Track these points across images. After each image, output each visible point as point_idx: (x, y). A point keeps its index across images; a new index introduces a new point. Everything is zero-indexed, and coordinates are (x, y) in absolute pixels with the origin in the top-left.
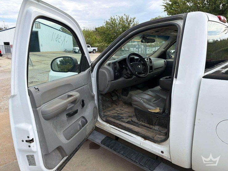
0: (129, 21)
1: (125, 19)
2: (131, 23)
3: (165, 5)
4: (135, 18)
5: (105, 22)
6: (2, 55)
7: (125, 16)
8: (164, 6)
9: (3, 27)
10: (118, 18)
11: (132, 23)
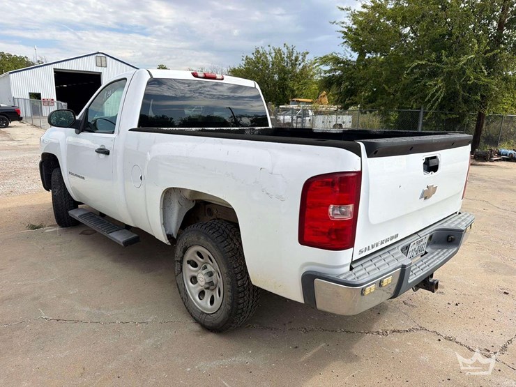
0: (294, 58)
1: (284, 54)
2: (298, 63)
3: (346, 30)
4: (307, 53)
5: (244, 59)
6: (22, 118)
7: (286, 48)
8: (344, 32)
9: (35, 61)
10: (272, 51)
11: (300, 64)
